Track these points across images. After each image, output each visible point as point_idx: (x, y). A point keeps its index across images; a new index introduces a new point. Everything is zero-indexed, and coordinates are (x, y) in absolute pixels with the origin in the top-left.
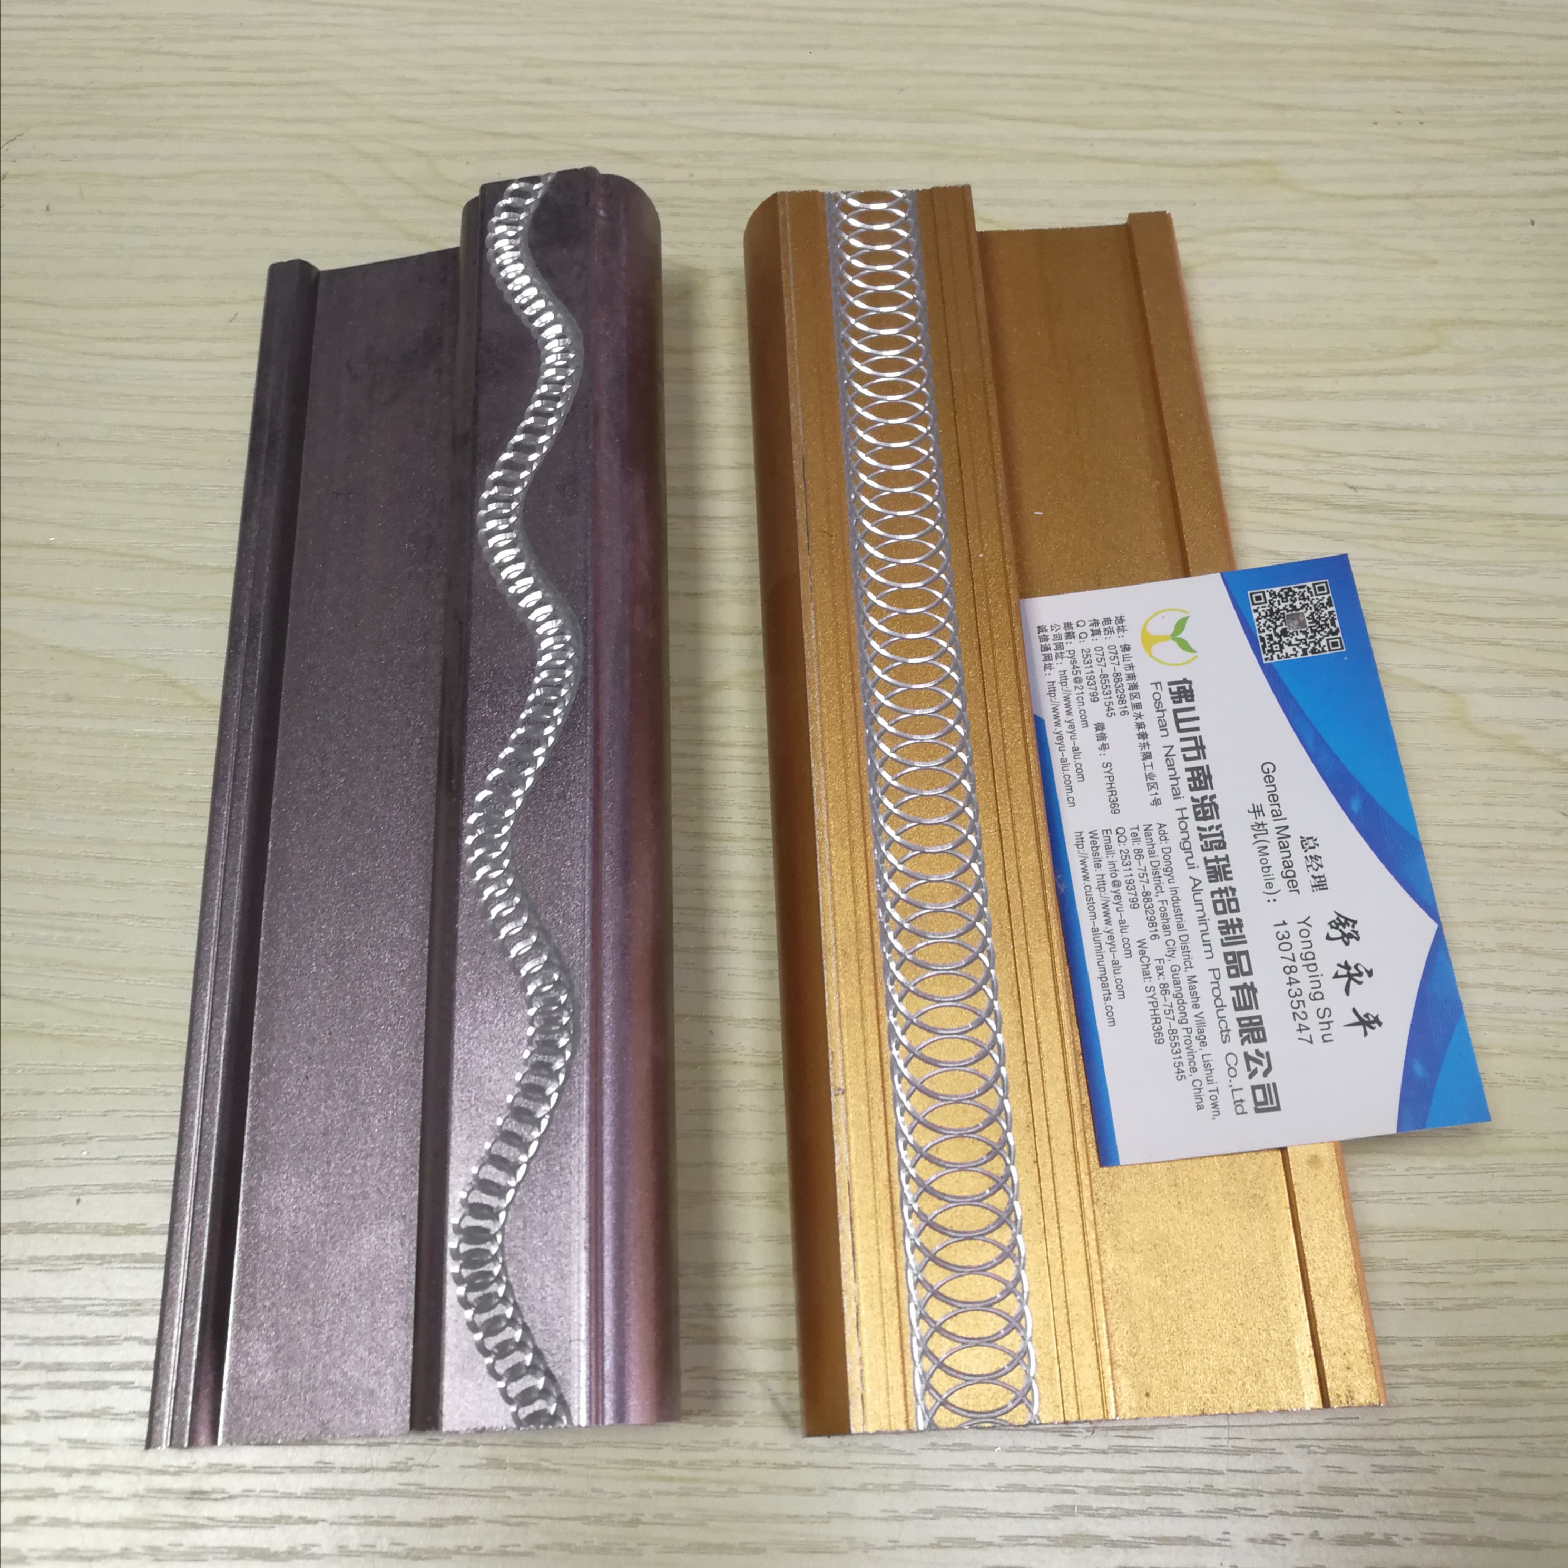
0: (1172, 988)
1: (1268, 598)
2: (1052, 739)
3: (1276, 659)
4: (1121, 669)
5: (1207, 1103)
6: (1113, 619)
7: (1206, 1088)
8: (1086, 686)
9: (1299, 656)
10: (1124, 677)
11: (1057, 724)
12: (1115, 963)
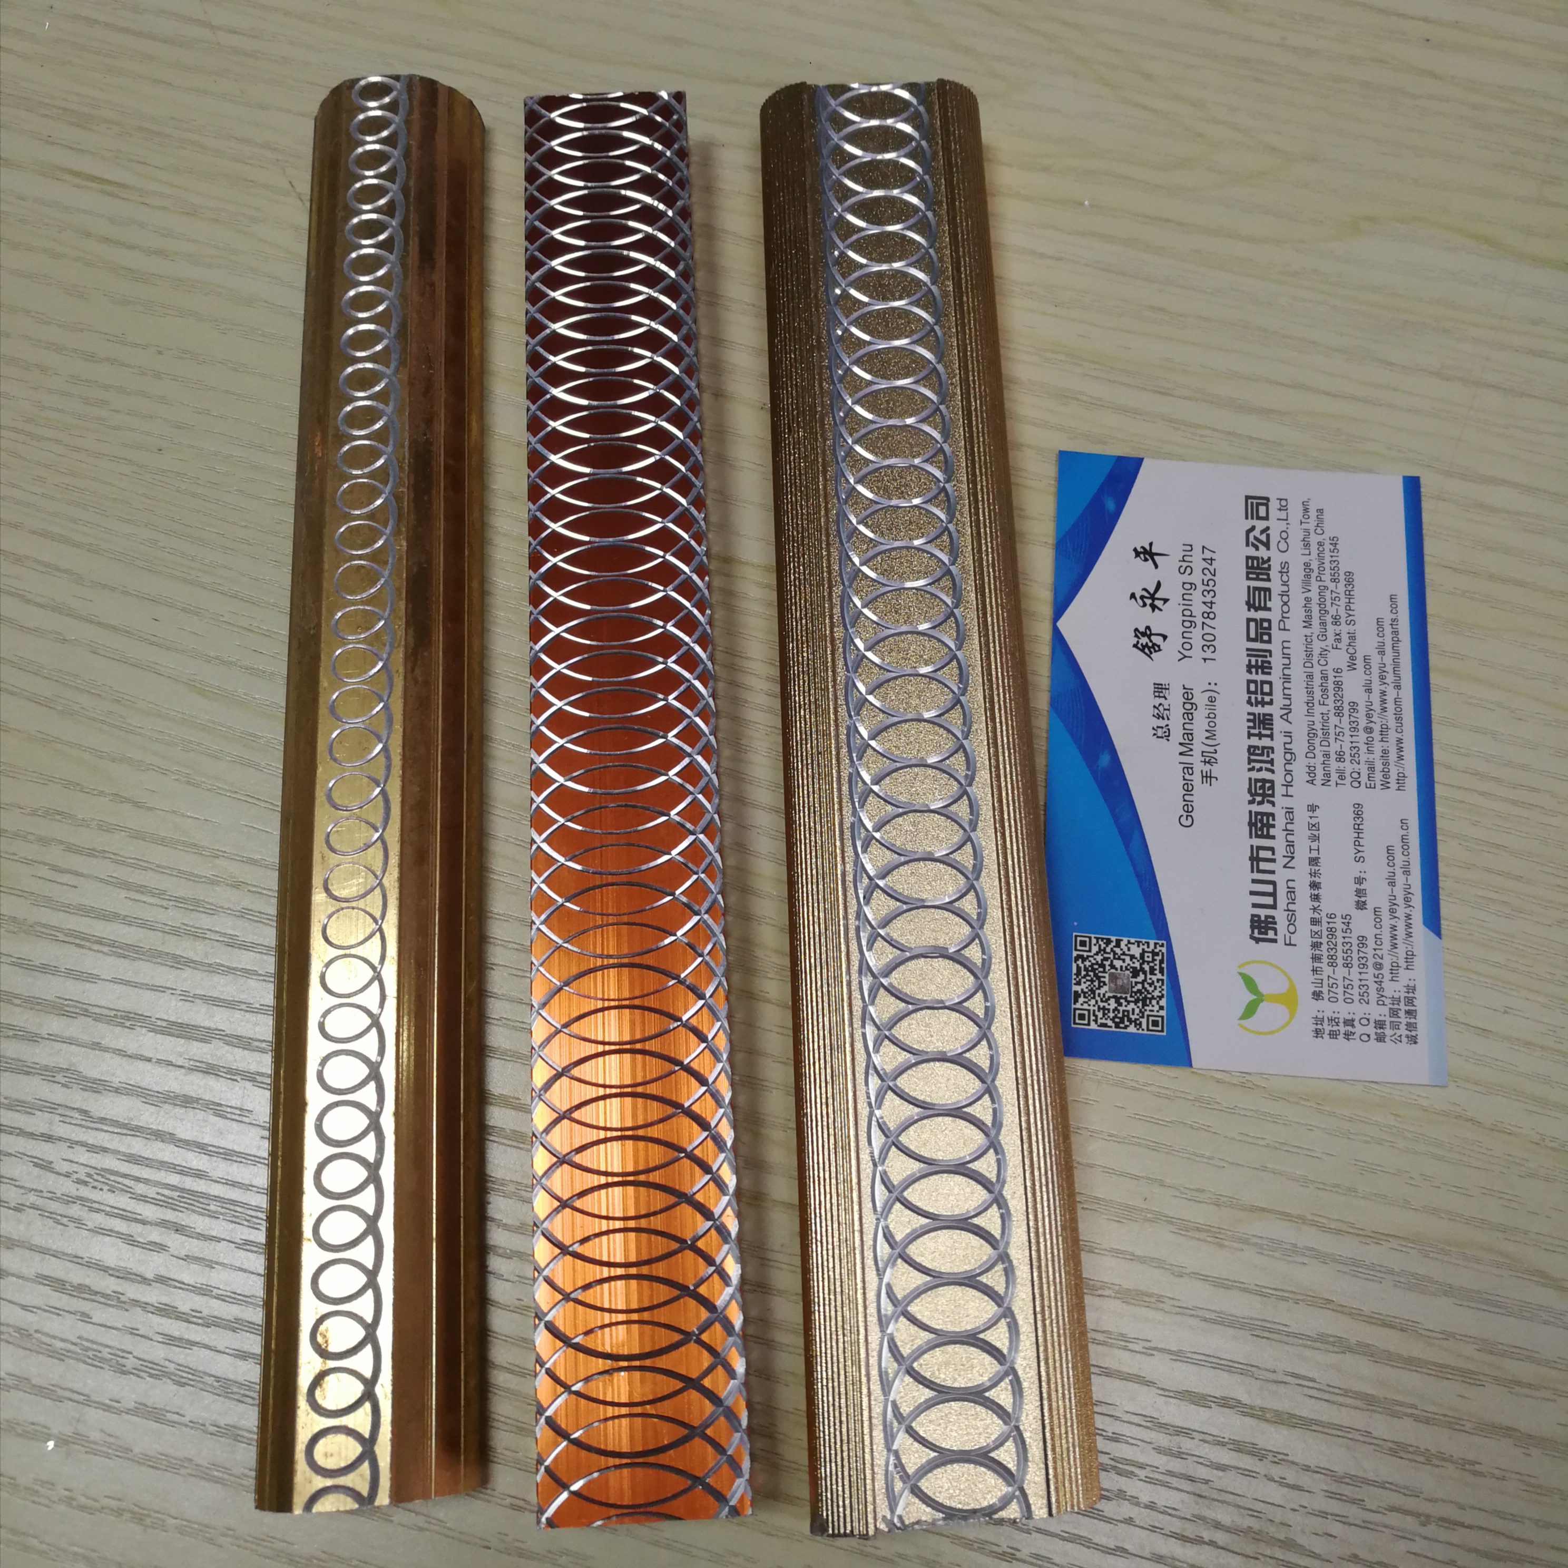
0: (1329, 619)
1: (1144, 1021)
2: (1417, 900)
3: (1152, 943)
4: (1328, 971)
5: (1313, 513)
6: (1326, 1036)
7: (1311, 526)
8: (1370, 956)
9: (1125, 941)
10: (1325, 960)
11: (1408, 917)
12: (1382, 653)
